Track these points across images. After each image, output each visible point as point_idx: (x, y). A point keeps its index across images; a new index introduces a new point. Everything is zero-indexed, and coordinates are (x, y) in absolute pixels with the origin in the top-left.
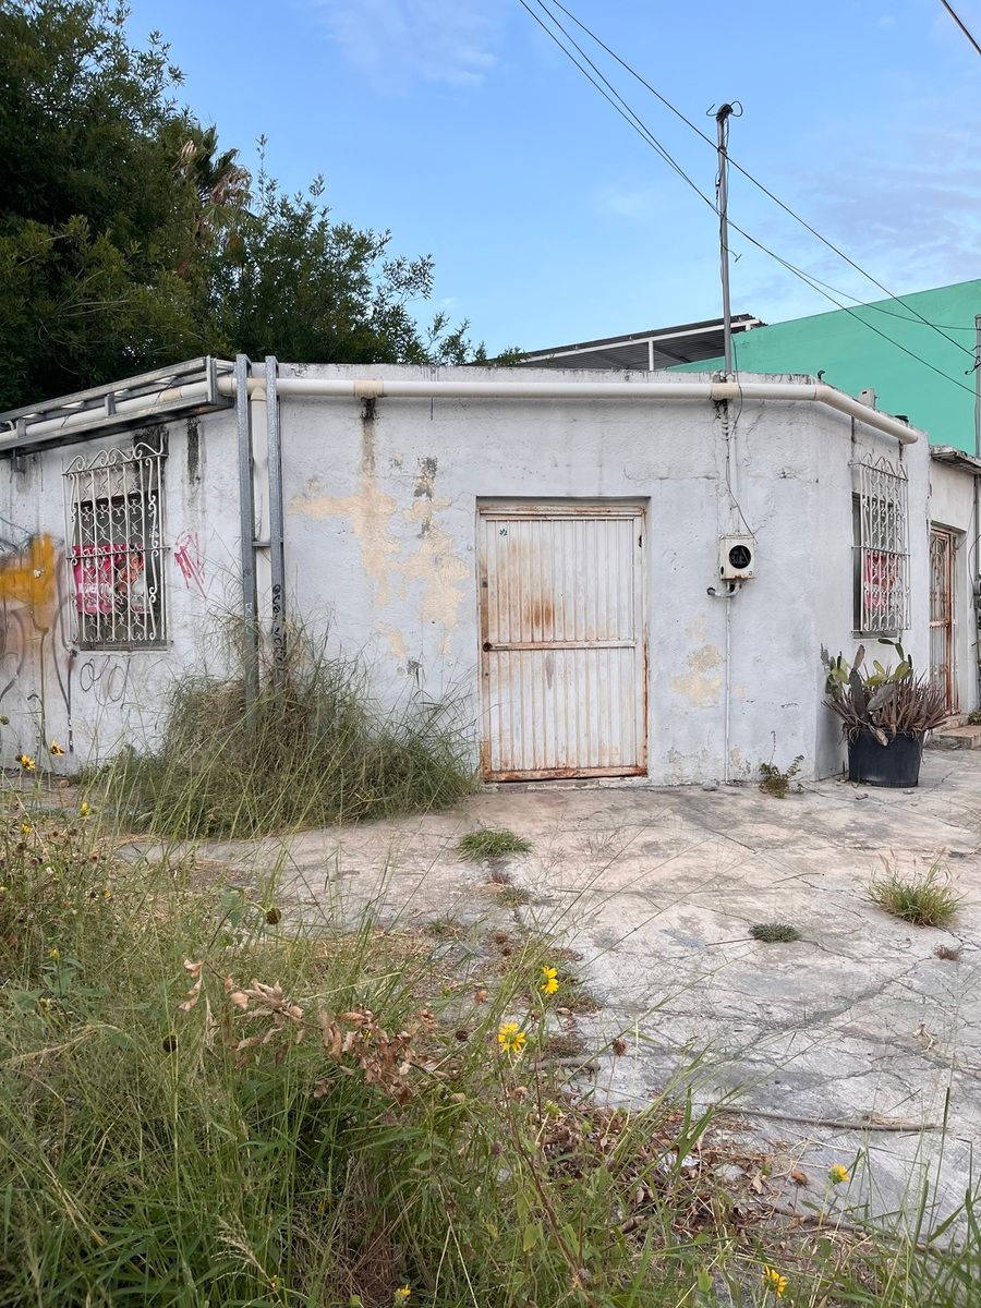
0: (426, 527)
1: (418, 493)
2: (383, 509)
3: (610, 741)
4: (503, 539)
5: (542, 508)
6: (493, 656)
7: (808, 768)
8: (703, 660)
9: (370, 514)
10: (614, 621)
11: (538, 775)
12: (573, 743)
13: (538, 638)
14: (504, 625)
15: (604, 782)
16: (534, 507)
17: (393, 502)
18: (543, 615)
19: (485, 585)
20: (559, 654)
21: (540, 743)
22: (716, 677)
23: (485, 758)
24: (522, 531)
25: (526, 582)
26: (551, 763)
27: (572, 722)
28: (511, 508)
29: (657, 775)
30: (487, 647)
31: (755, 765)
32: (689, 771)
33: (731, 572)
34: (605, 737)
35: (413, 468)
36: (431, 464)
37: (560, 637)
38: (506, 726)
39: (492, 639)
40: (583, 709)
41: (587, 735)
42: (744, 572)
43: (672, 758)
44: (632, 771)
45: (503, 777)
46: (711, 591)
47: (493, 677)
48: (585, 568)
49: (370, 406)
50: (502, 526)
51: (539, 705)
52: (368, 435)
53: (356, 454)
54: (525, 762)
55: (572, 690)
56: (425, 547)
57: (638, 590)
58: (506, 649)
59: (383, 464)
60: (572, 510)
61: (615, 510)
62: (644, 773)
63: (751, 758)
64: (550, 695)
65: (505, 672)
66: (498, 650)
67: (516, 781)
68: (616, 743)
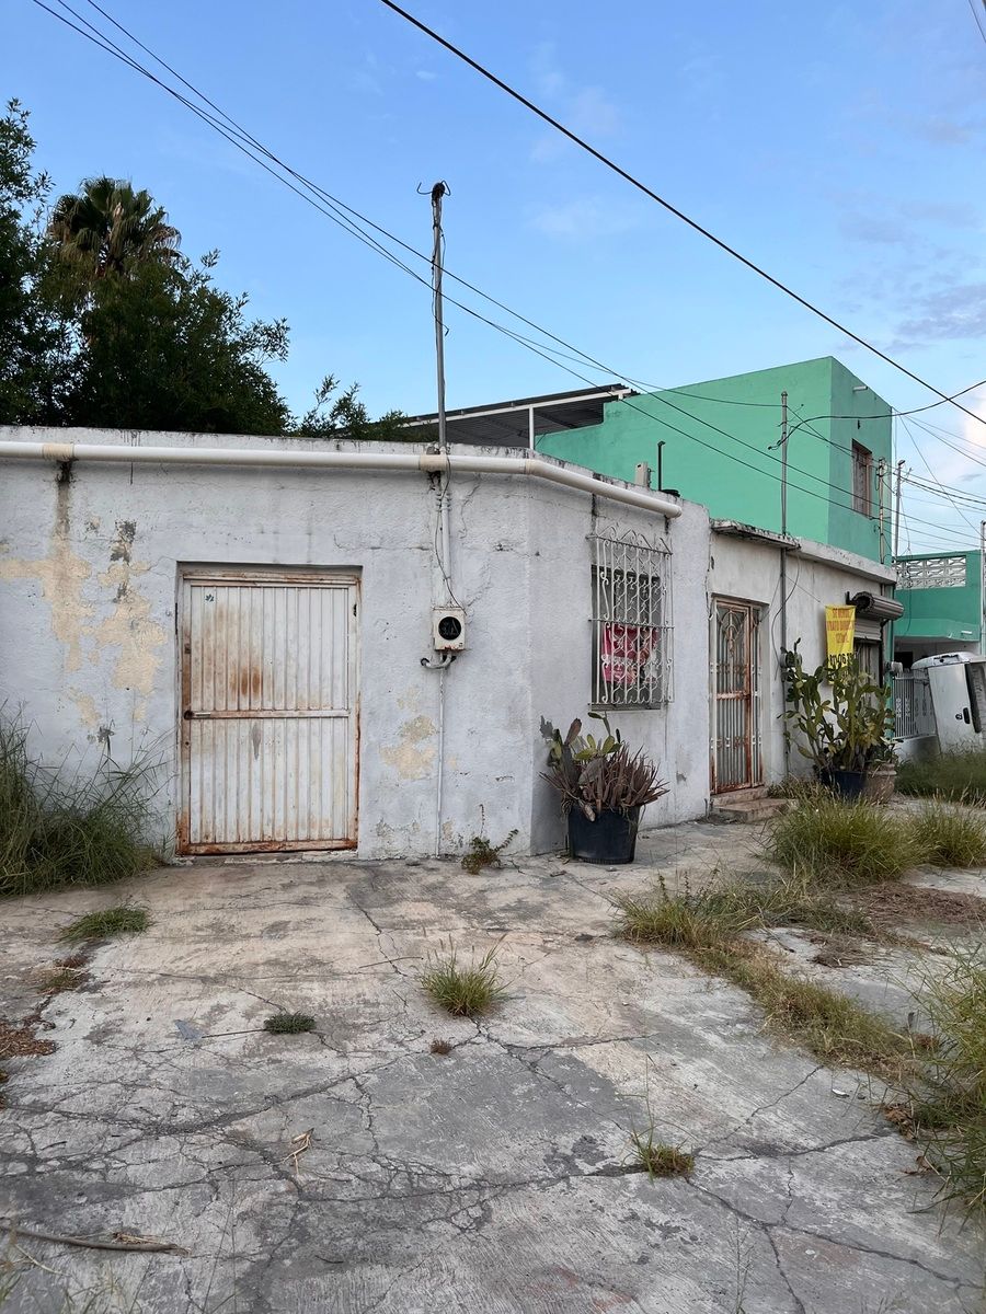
0: (122, 592)
1: (115, 557)
2: (76, 572)
3: (321, 813)
4: (210, 606)
5: (250, 575)
6: (195, 725)
7: (524, 841)
8: (415, 731)
9: (63, 577)
10: (327, 690)
11: (240, 848)
12: (280, 816)
13: (245, 706)
14: (208, 693)
15: (308, 856)
16: (242, 573)
17: (87, 565)
18: (250, 682)
19: (188, 651)
20: (268, 724)
21: (244, 814)
22: (429, 748)
23: (182, 829)
24: (230, 598)
25: (234, 649)
26: (256, 836)
27: (280, 793)
28: (217, 574)
29: (365, 850)
30: (188, 715)
31: (467, 838)
32: (398, 845)
33: (442, 643)
34: (315, 808)
35: (110, 531)
36: (129, 529)
37: (269, 705)
38: (208, 797)
39: (195, 706)
40: (292, 781)
41: (296, 807)
42: (454, 644)
43: (381, 831)
44: (342, 844)
45: (202, 850)
46: (424, 661)
47: (195, 747)
48: (297, 636)
49: (66, 469)
50: (209, 591)
51: (244, 775)
52: (63, 497)
53: (50, 517)
54: (227, 835)
55: (280, 760)
56: (122, 611)
57: (352, 659)
58: (208, 717)
59: (78, 528)
60: (282, 577)
61: (327, 578)
62: (353, 846)
63: (464, 831)
64: (256, 765)
65: (208, 742)
66: (200, 718)
67: (215, 854)
68: (327, 814)
